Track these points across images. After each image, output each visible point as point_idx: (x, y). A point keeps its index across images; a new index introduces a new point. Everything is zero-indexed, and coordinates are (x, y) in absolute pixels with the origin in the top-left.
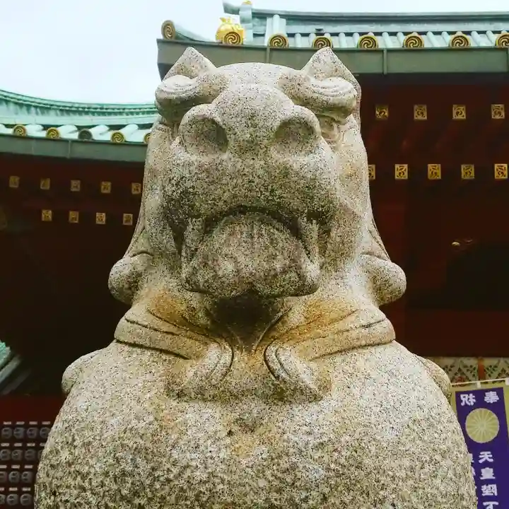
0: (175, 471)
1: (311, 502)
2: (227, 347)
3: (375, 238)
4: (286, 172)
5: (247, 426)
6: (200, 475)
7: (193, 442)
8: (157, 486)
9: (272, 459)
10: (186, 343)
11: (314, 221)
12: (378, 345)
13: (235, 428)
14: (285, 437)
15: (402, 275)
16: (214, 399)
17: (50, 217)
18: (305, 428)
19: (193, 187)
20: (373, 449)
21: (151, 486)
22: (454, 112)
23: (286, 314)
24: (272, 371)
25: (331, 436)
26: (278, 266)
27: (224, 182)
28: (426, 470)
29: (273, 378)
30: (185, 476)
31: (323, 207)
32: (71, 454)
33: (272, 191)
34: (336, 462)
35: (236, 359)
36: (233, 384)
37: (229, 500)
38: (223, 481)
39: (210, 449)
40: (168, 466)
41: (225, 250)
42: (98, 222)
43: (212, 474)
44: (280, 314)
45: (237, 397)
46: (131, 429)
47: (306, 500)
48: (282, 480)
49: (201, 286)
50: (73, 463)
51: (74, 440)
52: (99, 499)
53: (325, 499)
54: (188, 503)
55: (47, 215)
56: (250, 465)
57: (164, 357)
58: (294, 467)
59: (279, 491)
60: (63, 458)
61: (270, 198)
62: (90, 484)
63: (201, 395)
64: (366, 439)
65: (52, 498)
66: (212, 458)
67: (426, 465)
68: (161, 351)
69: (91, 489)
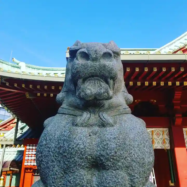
0: (75, 145)
1: (112, 154)
2: (89, 113)
3: (125, 88)
4: (104, 66)
5: (94, 134)
6: (82, 146)
7: (80, 138)
8: (70, 150)
9: (101, 142)
10: (78, 112)
11: (112, 80)
12: (128, 113)
13: (91, 134)
14: (105, 136)
15: (132, 97)
16: (85, 126)
17: (39, 95)
18: (110, 134)
19: (80, 70)
20: (128, 139)
21: (68, 150)
22: (136, 69)
23: (104, 105)
24: (101, 118)
25: (117, 136)
26: (102, 91)
27: (88, 68)
28: (142, 145)
29: (101, 121)
30: (78, 147)
31: (114, 76)
32: (46, 142)
33: (101, 71)
34: (119, 143)
35: (91, 116)
36: (91, 122)
37: (90, 153)
38: (88, 148)
39: (85, 139)
40: (73, 144)
41: (88, 87)
42: (51, 96)
43: (85, 146)
44: (102, 105)
45: (91, 126)
46: (63, 135)
47: (111, 153)
48: (104, 148)
49: (82, 97)
50: (47, 145)
51: (47, 138)
52: (54, 154)
53: (116, 153)
54: (79, 154)
55: (39, 94)
56: (95, 144)
57: (71, 116)
58: (107, 144)
59: (103, 151)
60: (44, 143)
61: (100, 73)
62: (51, 150)
63: (82, 125)
64: (126, 137)
65: (41, 154)
66: (85, 142)
67: (142, 144)
68: (71, 115)
69: (52, 152)
